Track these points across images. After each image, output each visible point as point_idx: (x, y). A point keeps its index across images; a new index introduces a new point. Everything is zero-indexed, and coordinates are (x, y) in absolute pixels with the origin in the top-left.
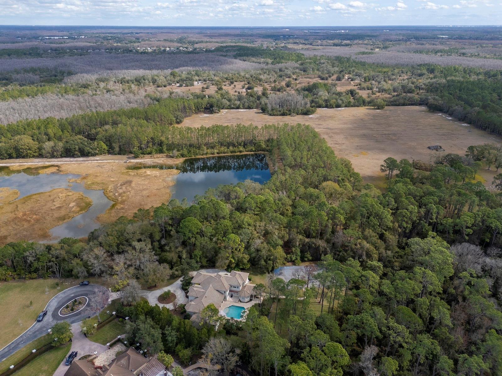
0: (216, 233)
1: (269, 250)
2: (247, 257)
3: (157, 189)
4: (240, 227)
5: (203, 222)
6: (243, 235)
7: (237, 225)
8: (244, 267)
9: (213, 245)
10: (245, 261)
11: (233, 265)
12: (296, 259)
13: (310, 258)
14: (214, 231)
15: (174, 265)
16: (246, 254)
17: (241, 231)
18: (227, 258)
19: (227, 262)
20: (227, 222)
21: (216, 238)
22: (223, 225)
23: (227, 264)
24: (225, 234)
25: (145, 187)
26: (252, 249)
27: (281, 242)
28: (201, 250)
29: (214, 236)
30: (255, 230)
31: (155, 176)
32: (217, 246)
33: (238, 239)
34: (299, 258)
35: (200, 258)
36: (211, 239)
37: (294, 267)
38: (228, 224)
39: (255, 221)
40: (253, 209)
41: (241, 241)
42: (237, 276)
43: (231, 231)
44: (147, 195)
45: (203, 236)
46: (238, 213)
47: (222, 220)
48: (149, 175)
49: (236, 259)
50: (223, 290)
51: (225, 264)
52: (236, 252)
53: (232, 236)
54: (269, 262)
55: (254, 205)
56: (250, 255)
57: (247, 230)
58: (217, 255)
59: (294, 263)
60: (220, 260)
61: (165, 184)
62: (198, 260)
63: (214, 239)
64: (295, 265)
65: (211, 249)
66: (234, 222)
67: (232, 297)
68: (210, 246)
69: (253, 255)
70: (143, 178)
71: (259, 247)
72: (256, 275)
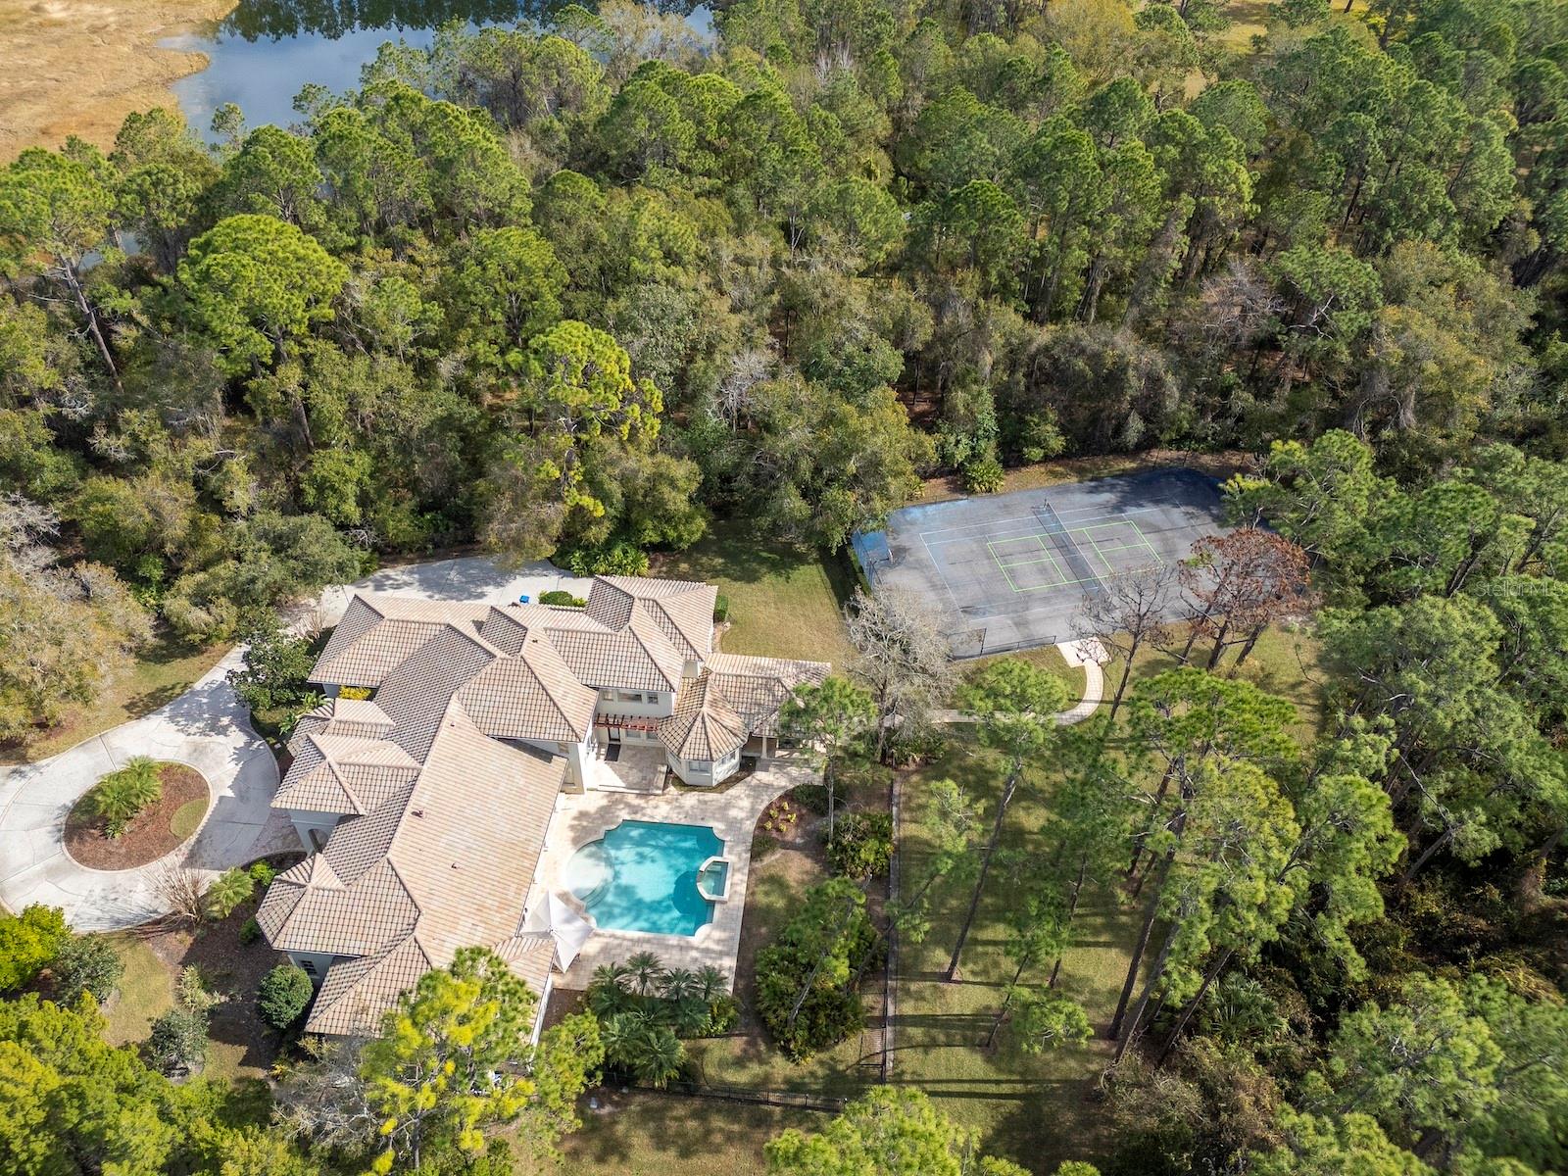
0: (457, 322)
1: (830, 420)
2: (684, 471)
3: (101, 94)
4: (613, 277)
5: (356, 249)
6: (646, 326)
7: (592, 263)
8: (672, 534)
9: (443, 402)
10: (678, 502)
11: (599, 533)
12: (975, 456)
13: (1057, 443)
14: (437, 312)
15: (181, 556)
16: (678, 456)
17: (623, 302)
18: (553, 493)
19: (555, 515)
20: (520, 244)
21: (462, 353)
22: (493, 270)
23: (555, 529)
24: (518, 325)
25: (26, 85)
26: (712, 420)
27: (890, 360)
28: (362, 442)
29: (444, 342)
30: (717, 287)
31: (94, 30)
32: (469, 412)
33: (614, 358)
34: (989, 450)
35: (363, 501)
36: (424, 369)
37: (964, 503)
38: (530, 259)
39: (708, 233)
40: (682, 156)
41: (637, 371)
42: (640, 619)
43: (557, 307)
44: (41, 123)
45: (369, 347)
46: (587, 187)
47: (486, 235)
48: (60, 24)
49: (615, 489)
50: (546, 733)
51: (542, 527)
52: (611, 445)
53: (572, 337)
54: (833, 494)
55: (684, 131)
56: (700, 455)
57: (663, 293)
58: (477, 470)
59: (958, 478)
60: (506, 505)
61: (149, 65)
62: (351, 509)
63: (446, 367)
64: (972, 492)
65: (427, 434)
66: (571, 240)
67: (613, 752)
68: (420, 411)
69: (724, 458)
70: (22, 39)
71: (757, 405)
72: (751, 577)
